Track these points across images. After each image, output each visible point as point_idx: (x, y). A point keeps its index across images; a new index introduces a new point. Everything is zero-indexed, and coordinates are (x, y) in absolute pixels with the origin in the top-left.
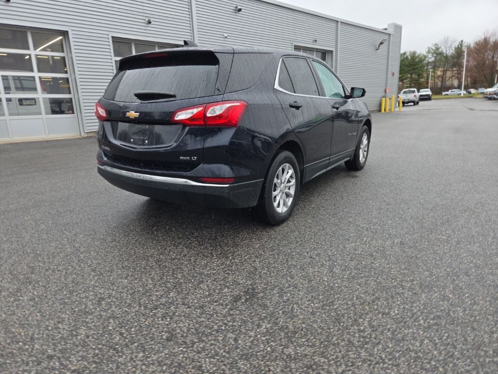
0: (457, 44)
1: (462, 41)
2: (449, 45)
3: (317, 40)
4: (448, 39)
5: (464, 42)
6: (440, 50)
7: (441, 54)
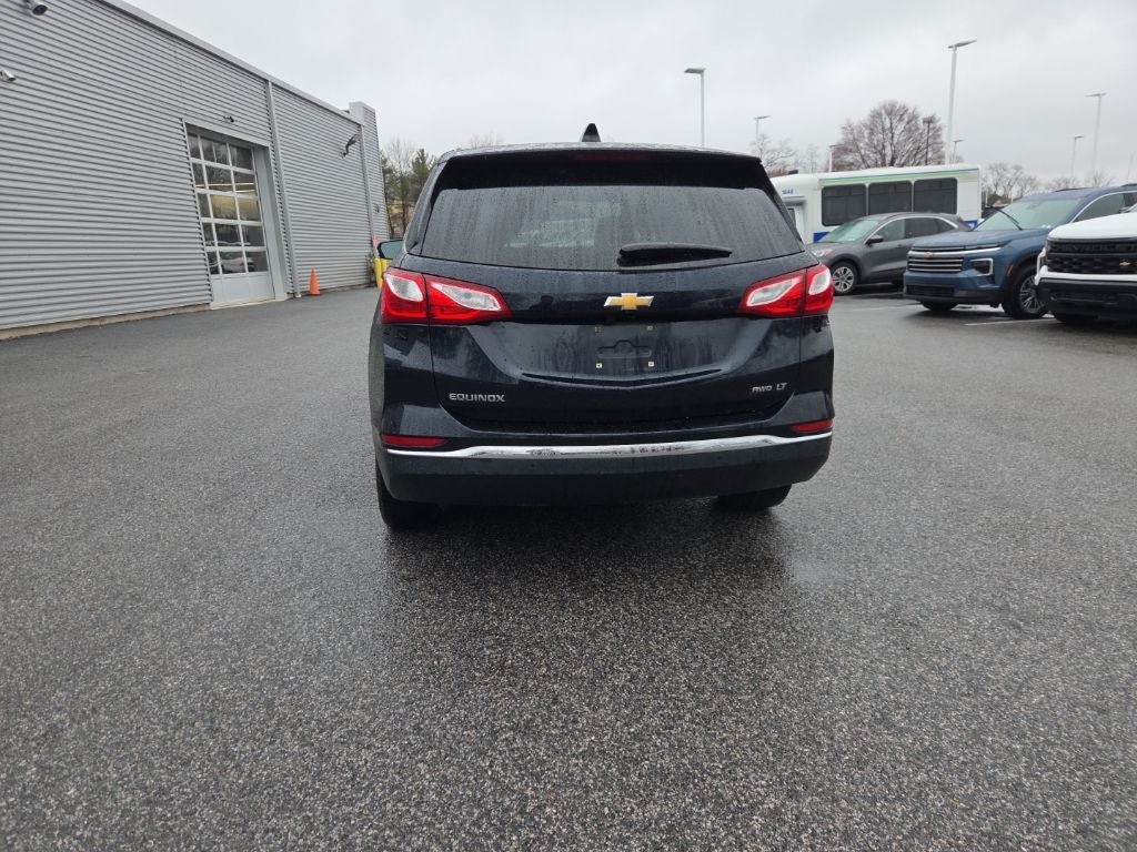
0: (414, 156)
1: (422, 151)
2: (403, 156)
3: (234, 118)
4: (398, 143)
5: (425, 153)
6: (389, 164)
7: (390, 171)
